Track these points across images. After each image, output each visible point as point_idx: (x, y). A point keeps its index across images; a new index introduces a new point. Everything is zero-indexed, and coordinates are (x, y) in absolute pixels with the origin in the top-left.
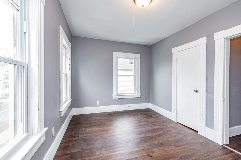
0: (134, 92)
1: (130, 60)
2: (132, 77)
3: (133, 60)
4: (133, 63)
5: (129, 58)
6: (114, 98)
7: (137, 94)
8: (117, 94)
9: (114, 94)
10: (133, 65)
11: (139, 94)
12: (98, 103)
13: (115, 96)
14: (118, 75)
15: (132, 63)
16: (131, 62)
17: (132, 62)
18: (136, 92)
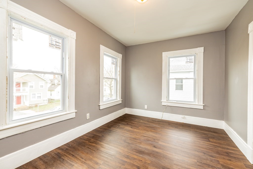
0: (193, 101)
1: (188, 58)
2: (192, 80)
3: (193, 57)
4: (193, 61)
5: (186, 56)
6: (163, 104)
7: (197, 104)
8: (167, 101)
9: (163, 100)
10: (193, 64)
11: (202, 104)
12: (146, 107)
13: (164, 101)
14: (170, 78)
15: (190, 62)
16: (189, 60)
17: (191, 60)
18: (196, 100)
